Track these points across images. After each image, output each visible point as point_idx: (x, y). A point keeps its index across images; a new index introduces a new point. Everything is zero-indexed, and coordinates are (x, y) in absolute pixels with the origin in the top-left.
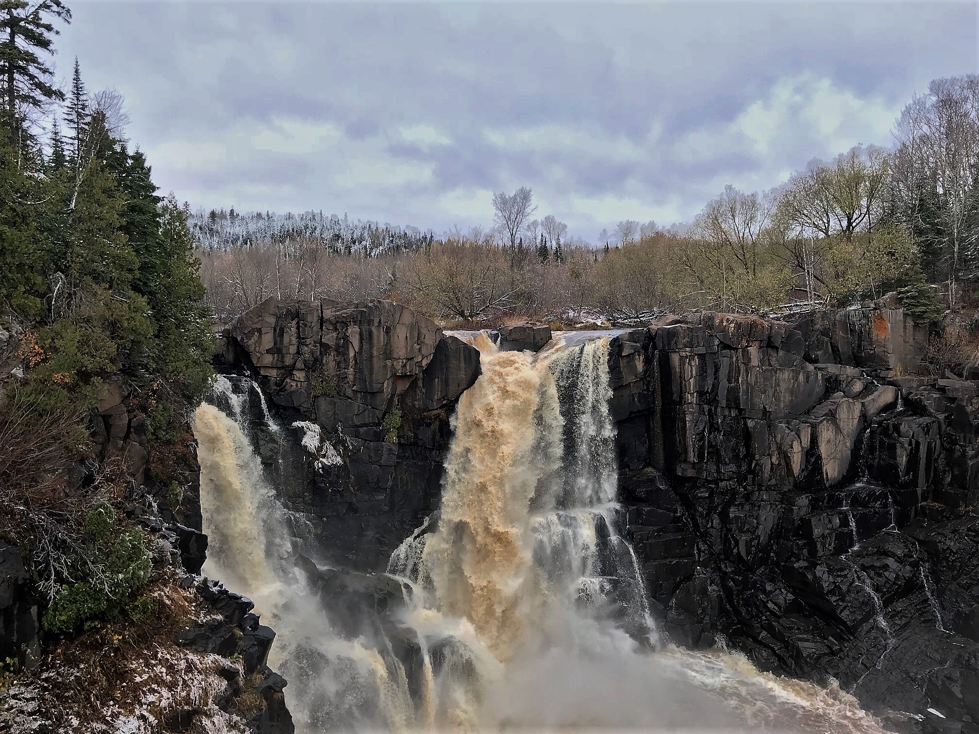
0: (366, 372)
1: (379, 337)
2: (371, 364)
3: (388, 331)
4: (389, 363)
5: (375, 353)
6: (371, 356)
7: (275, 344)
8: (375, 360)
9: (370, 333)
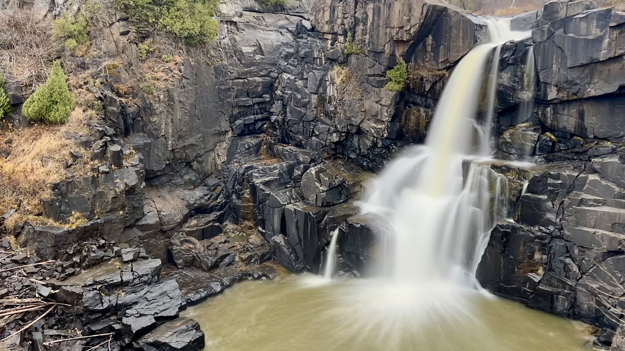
0: (375, 38)
1: (384, 11)
2: (378, 32)
3: (390, 7)
4: (388, 30)
5: (381, 24)
6: (378, 26)
7: (330, 18)
8: (381, 28)
9: (379, 8)
